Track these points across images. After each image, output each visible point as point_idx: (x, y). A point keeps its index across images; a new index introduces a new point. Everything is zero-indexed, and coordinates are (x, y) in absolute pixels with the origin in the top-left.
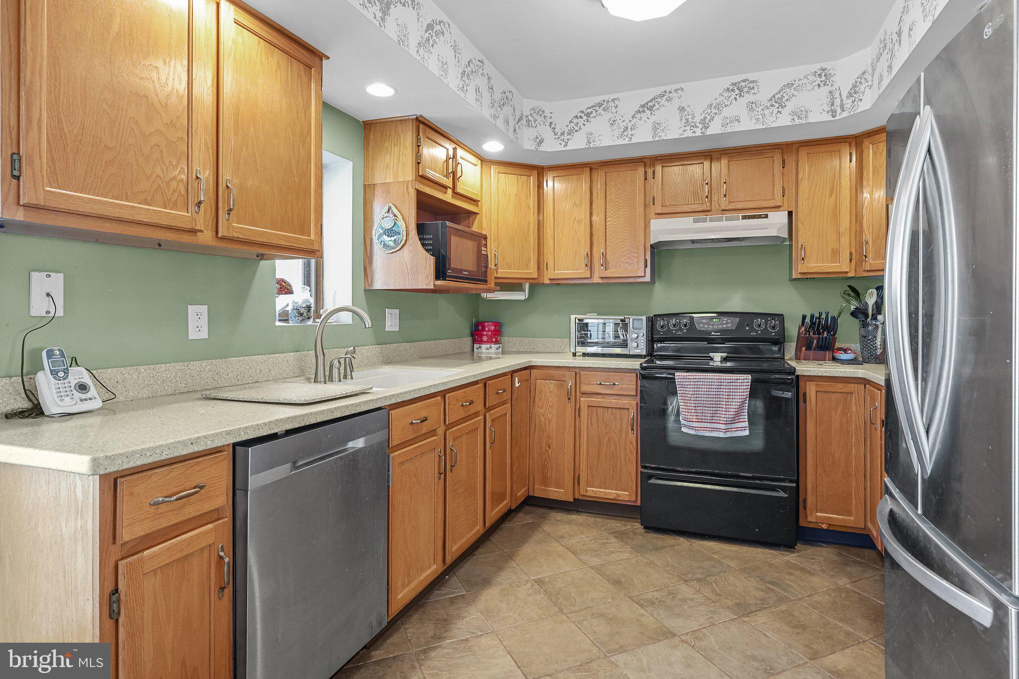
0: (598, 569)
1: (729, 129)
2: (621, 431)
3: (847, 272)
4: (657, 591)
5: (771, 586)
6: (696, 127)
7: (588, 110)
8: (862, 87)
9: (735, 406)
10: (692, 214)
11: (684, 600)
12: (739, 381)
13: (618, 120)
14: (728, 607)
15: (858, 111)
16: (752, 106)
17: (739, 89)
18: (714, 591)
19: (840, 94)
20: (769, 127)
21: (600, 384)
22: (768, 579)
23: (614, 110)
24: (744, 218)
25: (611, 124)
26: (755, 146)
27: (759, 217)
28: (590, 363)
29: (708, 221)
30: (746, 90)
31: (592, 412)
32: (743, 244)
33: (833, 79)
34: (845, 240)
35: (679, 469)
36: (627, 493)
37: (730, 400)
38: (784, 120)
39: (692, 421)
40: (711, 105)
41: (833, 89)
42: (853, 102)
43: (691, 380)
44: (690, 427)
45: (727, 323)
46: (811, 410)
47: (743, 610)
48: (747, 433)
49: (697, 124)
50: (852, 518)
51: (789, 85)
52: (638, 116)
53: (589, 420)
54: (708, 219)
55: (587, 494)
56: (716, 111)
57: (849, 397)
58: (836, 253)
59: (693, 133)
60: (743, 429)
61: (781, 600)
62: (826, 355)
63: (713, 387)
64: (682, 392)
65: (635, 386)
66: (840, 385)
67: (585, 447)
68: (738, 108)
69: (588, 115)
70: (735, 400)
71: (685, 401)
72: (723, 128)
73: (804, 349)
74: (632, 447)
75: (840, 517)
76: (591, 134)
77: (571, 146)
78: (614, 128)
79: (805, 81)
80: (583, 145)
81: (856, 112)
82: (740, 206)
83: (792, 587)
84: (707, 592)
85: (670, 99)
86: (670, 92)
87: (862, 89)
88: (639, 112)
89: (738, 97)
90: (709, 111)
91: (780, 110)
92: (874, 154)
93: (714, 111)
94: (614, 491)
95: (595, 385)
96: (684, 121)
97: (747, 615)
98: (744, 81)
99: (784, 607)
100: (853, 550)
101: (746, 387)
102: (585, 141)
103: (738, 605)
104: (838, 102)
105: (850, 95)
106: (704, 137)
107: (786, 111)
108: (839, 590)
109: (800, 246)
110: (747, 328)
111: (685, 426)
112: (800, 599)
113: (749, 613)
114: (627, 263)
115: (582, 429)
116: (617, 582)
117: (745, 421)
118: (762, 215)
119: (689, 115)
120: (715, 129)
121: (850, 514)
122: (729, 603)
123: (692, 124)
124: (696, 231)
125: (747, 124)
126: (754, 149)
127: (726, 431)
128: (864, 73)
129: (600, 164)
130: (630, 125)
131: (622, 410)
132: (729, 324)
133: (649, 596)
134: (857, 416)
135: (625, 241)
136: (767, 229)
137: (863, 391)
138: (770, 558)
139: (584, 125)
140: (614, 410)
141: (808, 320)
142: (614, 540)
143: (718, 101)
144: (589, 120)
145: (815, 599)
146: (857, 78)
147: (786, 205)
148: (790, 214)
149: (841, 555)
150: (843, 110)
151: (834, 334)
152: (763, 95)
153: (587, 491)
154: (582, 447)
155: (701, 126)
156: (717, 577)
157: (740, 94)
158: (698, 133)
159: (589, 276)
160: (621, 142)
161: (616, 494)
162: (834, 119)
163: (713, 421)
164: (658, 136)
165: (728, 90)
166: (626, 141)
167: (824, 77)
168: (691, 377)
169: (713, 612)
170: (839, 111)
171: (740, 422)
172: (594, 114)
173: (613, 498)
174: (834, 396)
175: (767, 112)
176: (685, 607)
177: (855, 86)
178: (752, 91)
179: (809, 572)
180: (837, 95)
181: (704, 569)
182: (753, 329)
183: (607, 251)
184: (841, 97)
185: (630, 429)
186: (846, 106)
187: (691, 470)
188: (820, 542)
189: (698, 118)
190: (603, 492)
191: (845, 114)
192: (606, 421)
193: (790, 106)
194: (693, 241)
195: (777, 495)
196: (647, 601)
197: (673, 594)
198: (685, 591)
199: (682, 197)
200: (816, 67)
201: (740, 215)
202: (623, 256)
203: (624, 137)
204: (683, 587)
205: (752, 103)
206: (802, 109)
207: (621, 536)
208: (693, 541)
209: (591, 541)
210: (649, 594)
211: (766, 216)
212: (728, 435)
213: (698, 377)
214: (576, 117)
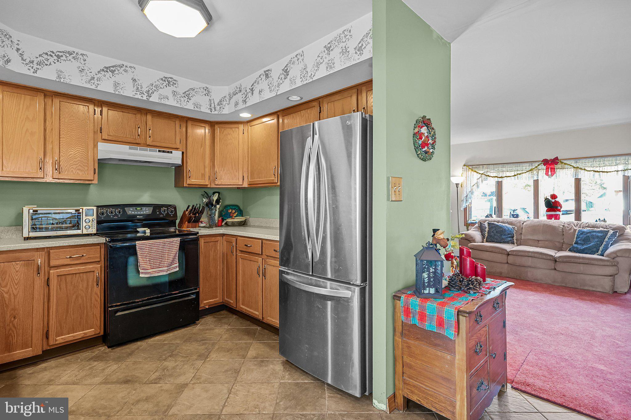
0: (106, 382)
1: (162, 102)
2: (87, 288)
3: (207, 185)
4: (155, 372)
5: (204, 342)
6: (144, 94)
7: (58, 53)
8: (224, 103)
9: (172, 256)
10: (128, 144)
11: (174, 368)
12: (174, 242)
13: (86, 71)
14: (196, 359)
15: (222, 113)
16: (175, 93)
17: (169, 82)
18: (182, 357)
19: (214, 102)
20: (183, 107)
21: (70, 257)
22: (199, 339)
23: (82, 61)
24: (159, 151)
25: (80, 71)
26: (166, 113)
27: (168, 152)
28: (61, 243)
29: (139, 150)
30: (171, 83)
31: (61, 280)
32: (150, 165)
33: (210, 94)
34: (207, 170)
35: (136, 300)
36: (93, 330)
37: (169, 253)
38: (190, 106)
39: (148, 269)
40: (153, 84)
41: (211, 98)
42: (220, 108)
43: (147, 245)
44: (146, 273)
45: (146, 211)
46: (202, 252)
47: (204, 357)
48: (178, 269)
49: (144, 92)
50: (218, 299)
51: (193, 89)
52: (103, 73)
53: (58, 286)
54: (139, 148)
55: (57, 343)
56: (155, 89)
57: (216, 243)
58: (203, 175)
59: (141, 97)
60: (175, 268)
61: (213, 344)
62: (196, 225)
63: (160, 247)
64: (140, 253)
65: (99, 255)
66: (213, 238)
67: (54, 307)
68: (167, 91)
69: (59, 57)
70: (172, 253)
71: (143, 258)
72: (159, 100)
73: (187, 222)
74: (97, 297)
75: (213, 300)
76: (61, 72)
77: (39, 74)
78: (83, 75)
79: (199, 90)
80: (54, 77)
81: (221, 113)
82: (158, 144)
83: (211, 338)
84: (181, 359)
85: (126, 71)
86: (126, 67)
87: (224, 104)
88: (103, 70)
89: (167, 85)
90: (151, 87)
91: (188, 100)
92: (220, 132)
93: (154, 88)
94: (82, 332)
95: (64, 259)
96: (135, 88)
97: (207, 357)
98: (171, 78)
99: (217, 347)
100: (218, 313)
101: (177, 245)
102: (56, 75)
103: (199, 356)
104: (213, 105)
105: (218, 104)
106: (148, 101)
107: (191, 102)
108: (227, 330)
109: (188, 171)
110: (158, 213)
111: (142, 273)
112: (219, 341)
113: (207, 356)
114: (79, 169)
115: (51, 295)
116: (126, 382)
117: (177, 263)
118: (169, 151)
119: (139, 85)
120: (154, 98)
121: (217, 297)
122: (195, 357)
123: (141, 91)
124: (130, 154)
125: (172, 102)
126: (165, 114)
127: (168, 270)
128: (225, 97)
129: (55, 94)
130: (96, 77)
131: (88, 273)
132: (147, 211)
133: (154, 377)
134: (220, 251)
135: (77, 154)
136: (171, 159)
137: (222, 240)
138: (191, 331)
139: (55, 63)
140: (81, 275)
141: (190, 208)
142: (96, 363)
143: (156, 83)
144: (60, 61)
145: (224, 338)
146: (222, 98)
147: (181, 148)
148: (183, 153)
149: (215, 317)
150: (215, 110)
151: (202, 215)
152: (181, 90)
153: (56, 340)
154: (51, 309)
155: (146, 94)
156: (177, 350)
157: (169, 84)
158: (145, 98)
159: (43, 177)
160: (88, 86)
161: (84, 333)
162: (211, 113)
163: (160, 267)
164: (118, 91)
165: (162, 79)
166: (93, 87)
167: (207, 92)
168: (147, 243)
169: (192, 365)
170: (213, 110)
171: (174, 264)
172: (64, 58)
173: (81, 337)
174: (211, 244)
175: (182, 99)
176: (178, 370)
177: (221, 101)
178: (175, 85)
179: (211, 329)
180: (212, 102)
181: (167, 350)
182: (161, 213)
183: (60, 160)
184: (214, 104)
185: (95, 284)
186: (216, 109)
187: (144, 299)
188: (203, 315)
189: (145, 89)
190: (72, 336)
191: (216, 112)
192: (74, 284)
193: (193, 100)
194: (120, 160)
195: (191, 298)
196: (155, 379)
197: (165, 369)
198: (170, 364)
199: (122, 132)
200: (204, 85)
201: (158, 149)
202: (76, 165)
203: (92, 84)
204: (166, 363)
205: (175, 92)
206: (198, 103)
207: (97, 358)
208: (146, 341)
209: (79, 371)
210: (152, 376)
211: (171, 152)
212: (169, 272)
213: (151, 242)
214: (47, 54)
